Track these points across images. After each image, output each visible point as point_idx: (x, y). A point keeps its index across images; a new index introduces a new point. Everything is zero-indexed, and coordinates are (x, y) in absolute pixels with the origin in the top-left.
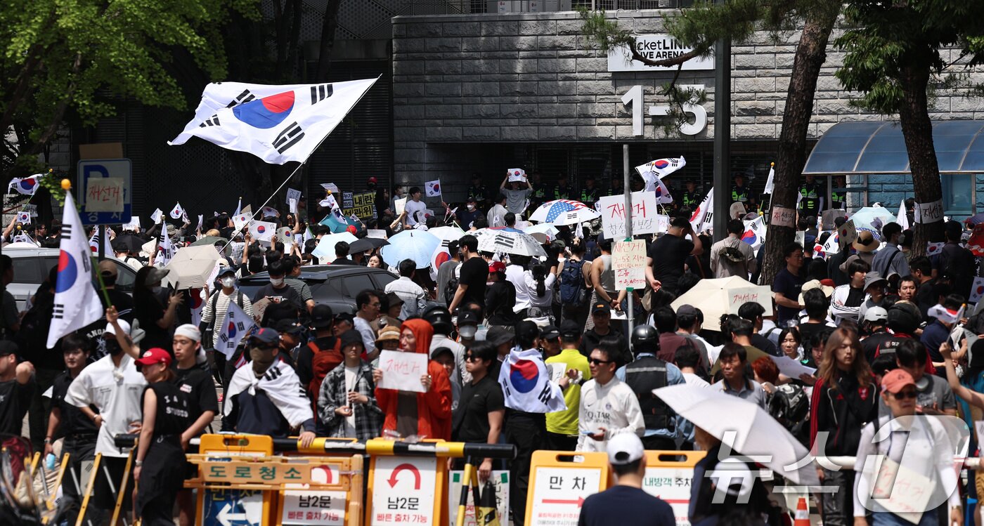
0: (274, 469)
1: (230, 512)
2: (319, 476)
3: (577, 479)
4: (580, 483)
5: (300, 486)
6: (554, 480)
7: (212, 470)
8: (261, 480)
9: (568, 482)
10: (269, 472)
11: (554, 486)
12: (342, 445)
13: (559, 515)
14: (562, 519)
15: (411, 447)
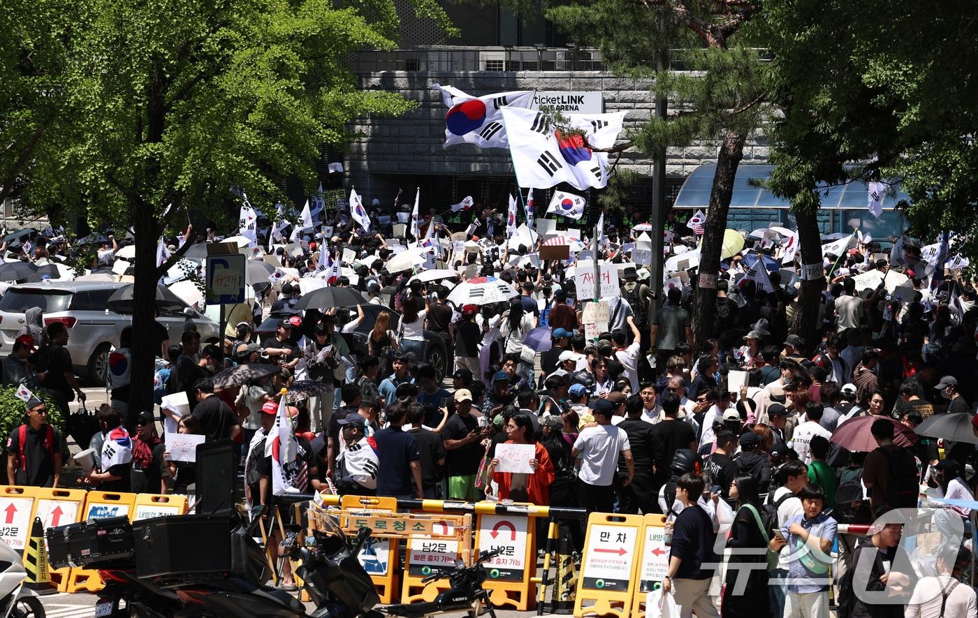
0: (404, 523)
1: (364, 553)
2: (438, 529)
3: (620, 535)
4: (622, 537)
5: (423, 536)
6: (604, 535)
7: (358, 523)
8: (395, 531)
9: (614, 537)
10: (400, 526)
11: (603, 539)
12: (456, 506)
13: (606, 561)
14: (607, 564)
15: (509, 509)
